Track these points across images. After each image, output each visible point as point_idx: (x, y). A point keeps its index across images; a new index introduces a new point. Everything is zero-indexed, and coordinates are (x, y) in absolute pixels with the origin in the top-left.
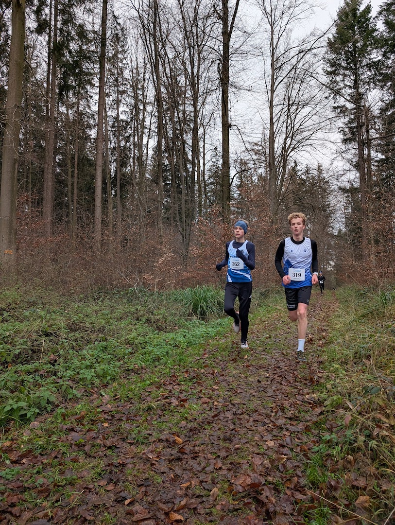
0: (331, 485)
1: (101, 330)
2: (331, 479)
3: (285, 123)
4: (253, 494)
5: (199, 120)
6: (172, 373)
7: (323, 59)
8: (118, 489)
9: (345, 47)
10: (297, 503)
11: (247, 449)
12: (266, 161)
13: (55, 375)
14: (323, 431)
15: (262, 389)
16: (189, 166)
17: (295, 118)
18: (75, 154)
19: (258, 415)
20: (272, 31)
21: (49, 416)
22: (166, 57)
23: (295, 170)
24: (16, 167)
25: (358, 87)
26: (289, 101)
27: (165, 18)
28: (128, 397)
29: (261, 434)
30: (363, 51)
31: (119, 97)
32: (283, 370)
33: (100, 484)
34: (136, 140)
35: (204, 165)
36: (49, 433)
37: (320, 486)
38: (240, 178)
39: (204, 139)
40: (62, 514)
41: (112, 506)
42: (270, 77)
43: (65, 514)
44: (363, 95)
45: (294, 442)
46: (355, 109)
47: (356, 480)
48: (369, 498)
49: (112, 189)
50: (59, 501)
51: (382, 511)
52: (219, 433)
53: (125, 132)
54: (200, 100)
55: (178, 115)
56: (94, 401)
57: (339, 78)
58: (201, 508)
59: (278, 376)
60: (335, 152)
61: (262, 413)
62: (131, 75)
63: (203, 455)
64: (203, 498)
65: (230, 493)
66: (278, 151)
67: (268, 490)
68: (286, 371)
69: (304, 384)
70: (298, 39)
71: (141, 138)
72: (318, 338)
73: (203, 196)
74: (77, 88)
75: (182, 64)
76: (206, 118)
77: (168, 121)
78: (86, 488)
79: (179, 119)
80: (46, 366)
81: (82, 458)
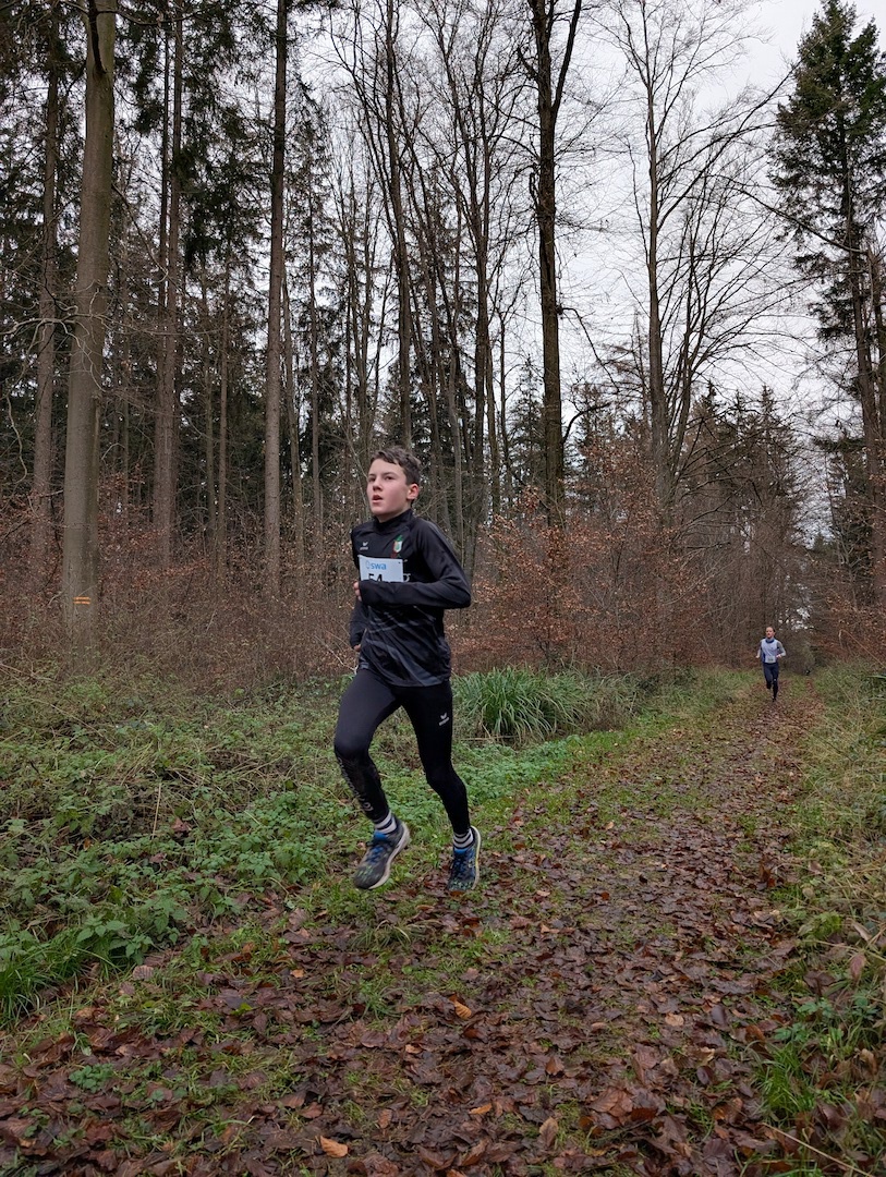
0: (823, 1117)
1: (284, 766)
2: (822, 1102)
3: (685, 300)
4: (640, 1135)
5: (488, 299)
6: (443, 860)
7: (768, 152)
8: (329, 1116)
9: (817, 123)
10: (743, 1157)
11: (620, 1032)
12: (643, 385)
13: (185, 863)
14: (799, 994)
15: (649, 897)
16: (469, 403)
17: (707, 288)
18: (220, 387)
19: (644, 957)
20: (651, 98)
21: (174, 953)
22: (416, 168)
23: (710, 405)
24: (97, 416)
25: (854, 212)
26: (692, 250)
27: (412, 83)
28: (346, 912)
29: (652, 998)
31: (314, 259)
32: (698, 855)
33: (289, 1105)
34: (352, 349)
35: (503, 399)
36: (176, 990)
37: (797, 1119)
38: (586, 424)
39: (502, 343)
40: (209, 1169)
41: (316, 1154)
42: (649, 199)
43: (213, 1169)
44: (863, 228)
45: (729, 1017)
46: (846, 259)
47: (883, 1106)
49: (302, 460)
50: (199, 1139)
52: (553, 995)
53: (329, 335)
54: (492, 255)
55: (444, 292)
56: (272, 922)
57: (806, 194)
58: (520, 1164)
59: (687, 869)
60: (802, 359)
61: (653, 951)
62: (341, 211)
63: (519, 1045)
64: (524, 1141)
65: (586, 1131)
66: (670, 361)
67: (673, 1127)
68: (705, 857)
69: (749, 886)
70: (710, 112)
71: (362, 346)
72: (778, 783)
73: (503, 468)
74: (225, 243)
75: (451, 181)
76: (505, 296)
77: (421, 306)
78: (259, 1111)
79: (446, 301)
80: (166, 846)
81: (247, 1046)
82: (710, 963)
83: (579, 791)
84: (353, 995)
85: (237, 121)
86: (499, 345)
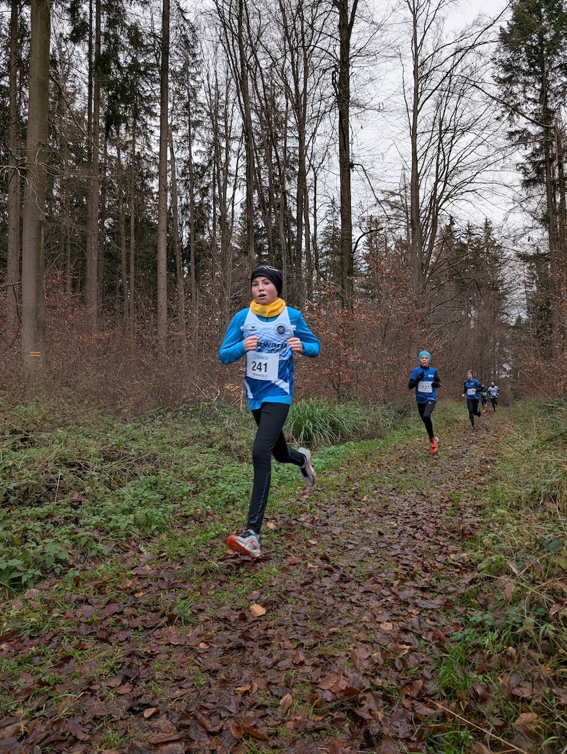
0: (476, 694)
1: (152, 459)
2: (476, 684)
3: (435, 160)
4: (348, 706)
5: (306, 159)
7: (492, 60)
8: (137, 692)
9: (526, 40)
10: (417, 721)
11: (348, 634)
12: (407, 218)
13: (76, 521)
14: (472, 609)
15: (384, 545)
16: (294, 229)
17: (450, 152)
18: (130, 217)
19: (373, 584)
20: (415, 22)
21: (57, 580)
22: (258, 68)
23: (450, 231)
24: (43, 232)
25: (548, 101)
26: (441, 126)
27: (256, 10)
28: (178, 554)
29: (374, 611)
30: (554, 44)
31: (191, 131)
32: (420, 517)
33: (110, 685)
34: (217, 191)
35: (316, 226)
37: (458, 695)
38: (369, 243)
39: (315, 189)
40: (43, 730)
41: (121, 719)
42: (413, 92)
43: (47, 729)
44: (554, 112)
45: (424, 625)
46: (541, 133)
47: (519, 686)
48: (537, 716)
49: (184, 265)
50: (42, 709)
51: (555, 739)
52: (308, 609)
53: (201, 182)
54: (309, 129)
55: (276, 153)
56: (128, 561)
57: (517, 89)
58: (262, 726)
59: (411, 527)
60: (511, 201)
61: (380, 580)
62: (209, 98)
63: (278, 643)
64: (267, 710)
65: (312, 703)
66: (425, 202)
67: (372, 700)
68: (424, 519)
69: (450, 538)
70: (454, 32)
71: (223, 189)
72: (479, 472)
73: (315, 272)
74: (132, 120)
75: (282, 78)
76: (317, 157)
77: (262, 163)
78: (88, 689)
79: (278, 160)
80: (65, 510)
81: (90, 643)
82: (417, 588)
83: (348, 477)
84: (171, 609)
85: (138, 35)
86: (313, 189)
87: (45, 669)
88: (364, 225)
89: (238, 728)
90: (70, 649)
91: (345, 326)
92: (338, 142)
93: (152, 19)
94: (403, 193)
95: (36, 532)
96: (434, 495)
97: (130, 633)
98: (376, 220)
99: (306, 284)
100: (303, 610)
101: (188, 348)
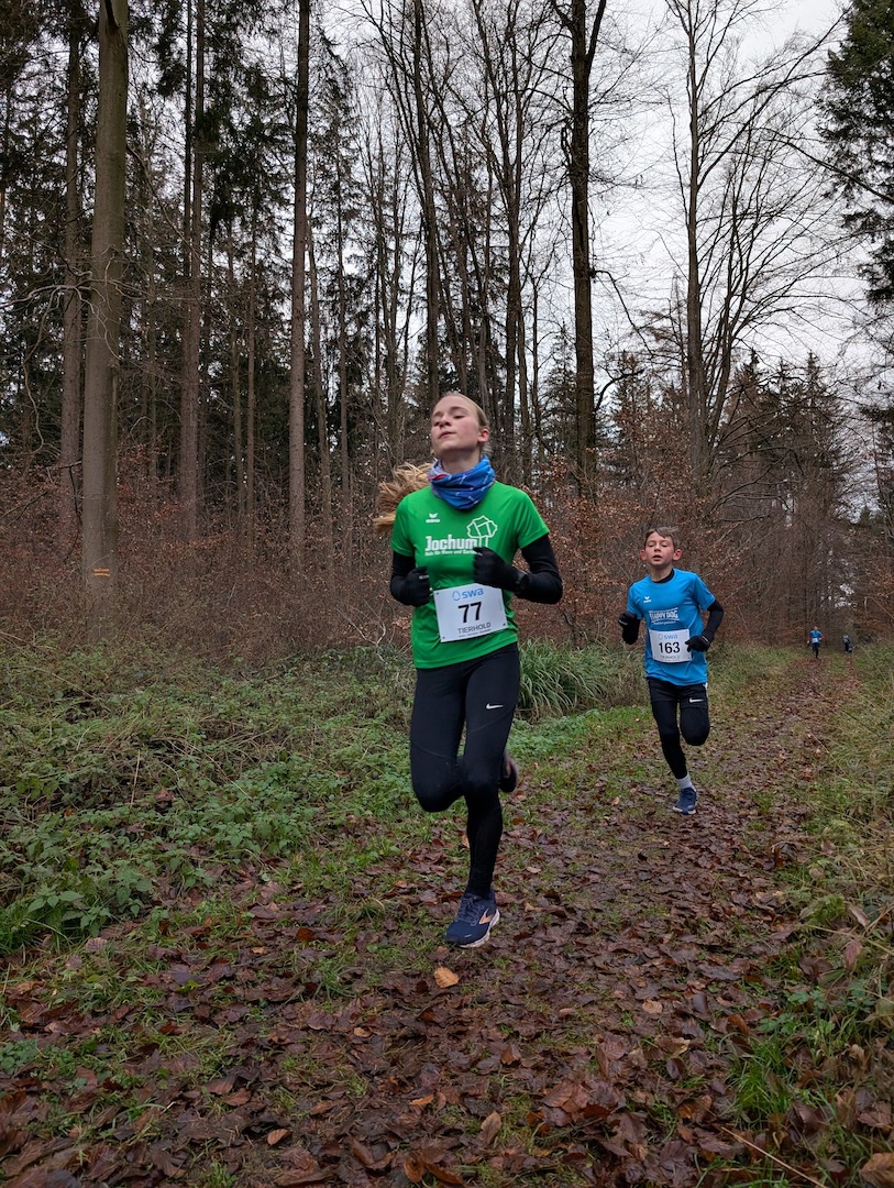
0: (799, 1120)
1: (279, 736)
2: (799, 1102)
3: (726, 262)
5: (521, 262)
6: (434, 834)
7: (816, 103)
8: (257, 1103)
9: (870, 71)
10: (703, 1161)
11: (591, 1018)
12: (682, 354)
13: (164, 833)
14: (792, 981)
15: (647, 876)
16: (502, 374)
17: (750, 249)
18: (248, 359)
19: (630, 938)
20: (692, 48)
21: (135, 925)
22: (445, 126)
23: (752, 373)
24: (115, 385)
26: (735, 208)
27: (441, 38)
28: (321, 887)
29: (631, 982)
31: (342, 225)
32: (706, 832)
33: (215, 1091)
34: (381, 317)
35: (536, 368)
36: (125, 965)
37: (769, 1121)
38: (621, 394)
39: (535, 310)
40: (112, 1159)
41: (233, 1146)
42: (690, 156)
43: (118, 1159)
45: (713, 1006)
47: (870, 1109)
49: (330, 433)
50: (110, 1126)
52: (524, 978)
53: (357, 303)
54: (525, 218)
55: (474, 257)
56: (243, 895)
57: (855, 148)
58: (454, 1163)
59: (691, 847)
60: (850, 323)
61: (640, 933)
62: (369, 174)
63: (478, 1031)
64: (461, 1137)
65: (533, 1128)
66: (710, 328)
67: (629, 1125)
68: (713, 834)
69: (755, 866)
70: (755, 61)
71: (391, 314)
72: (803, 760)
73: (535, 441)
74: (250, 211)
75: (482, 140)
76: (537, 262)
77: (451, 273)
78: (181, 1097)
79: (477, 267)
80: (147, 815)
81: (184, 1025)
82: (701, 946)
83: (590, 766)
84: (309, 973)
85: (261, 81)
86: (532, 311)
87: (116, 1064)
88: (613, 365)
89: (415, 1165)
90: (153, 1034)
91: (583, 526)
92: (571, 237)
93: (282, 55)
94: (674, 315)
95: (103, 849)
96: (729, 797)
97: (246, 1010)
98: (632, 358)
99: (521, 460)
100: (519, 979)
101: (337, 562)
